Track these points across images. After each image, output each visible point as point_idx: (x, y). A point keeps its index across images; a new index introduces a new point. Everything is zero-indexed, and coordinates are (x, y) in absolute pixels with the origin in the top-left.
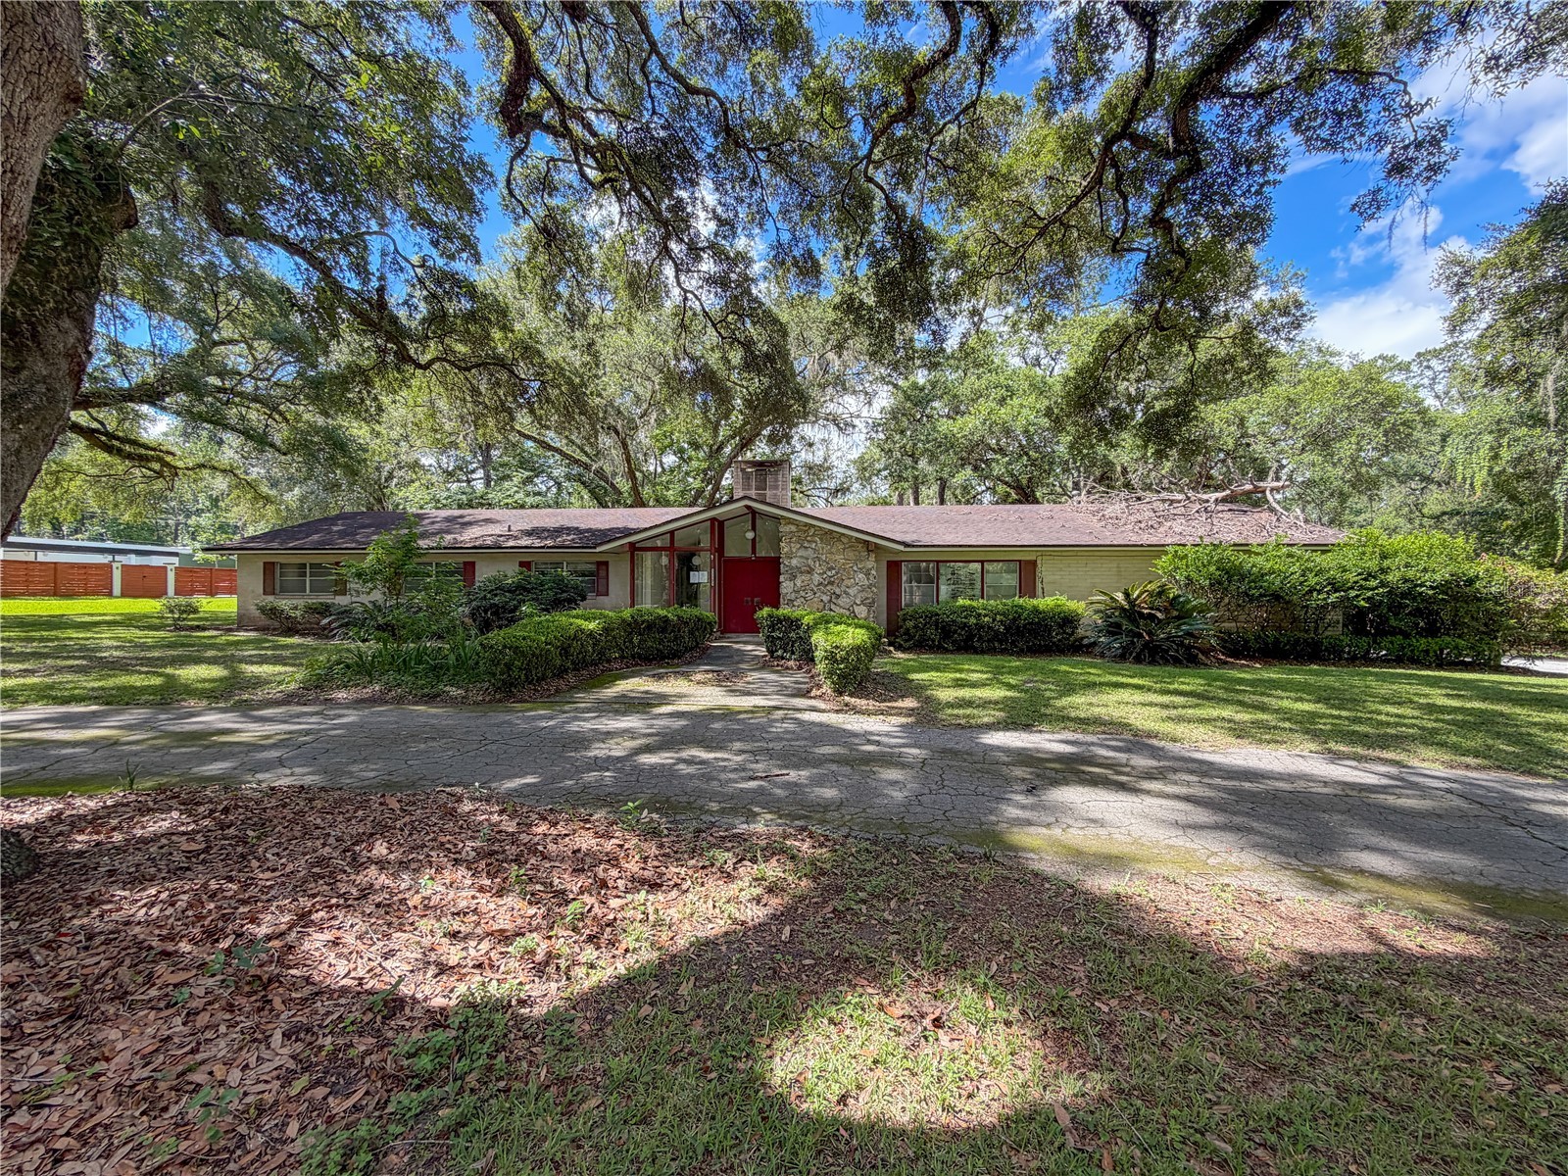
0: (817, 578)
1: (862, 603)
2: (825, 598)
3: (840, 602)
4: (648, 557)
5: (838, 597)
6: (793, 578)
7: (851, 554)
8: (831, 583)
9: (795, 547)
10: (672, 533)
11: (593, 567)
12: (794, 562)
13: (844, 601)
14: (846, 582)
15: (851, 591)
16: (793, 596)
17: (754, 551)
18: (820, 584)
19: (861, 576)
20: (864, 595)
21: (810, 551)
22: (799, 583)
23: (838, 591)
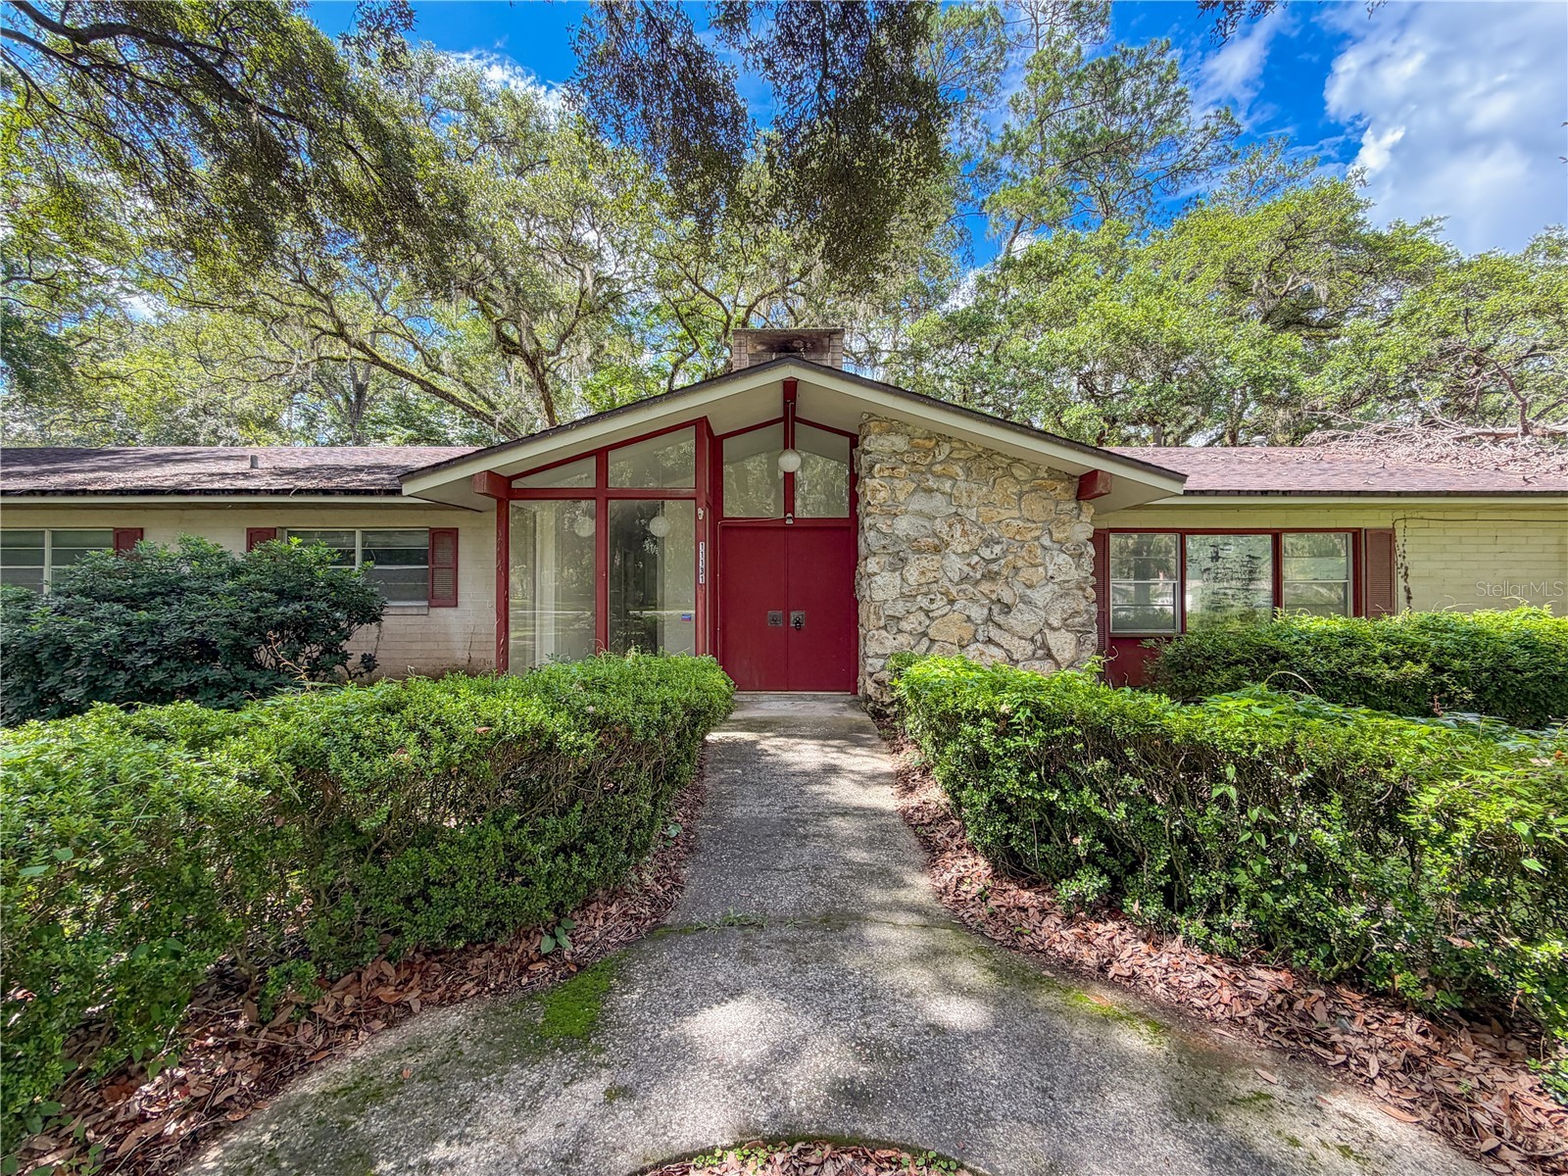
0: (955, 565)
1: (1066, 625)
2: (978, 613)
3: (1013, 621)
4: (545, 514)
5: (1007, 609)
6: (899, 563)
7: (1037, 507)
8: (990, 576)
9: (904, 487)
10: (601, 455)
11: (421, 542)
12: (903, 525)
13: (1023, 620)
14: (1025, 574)
15: (1040, 596)
16: (900, 608)
17: (789, 505)
18: (964, 579)
19: (1062, 559)
20: (1068, 604)
21: (939, 501)
22: (913, 575)
23: (1007, 596)
